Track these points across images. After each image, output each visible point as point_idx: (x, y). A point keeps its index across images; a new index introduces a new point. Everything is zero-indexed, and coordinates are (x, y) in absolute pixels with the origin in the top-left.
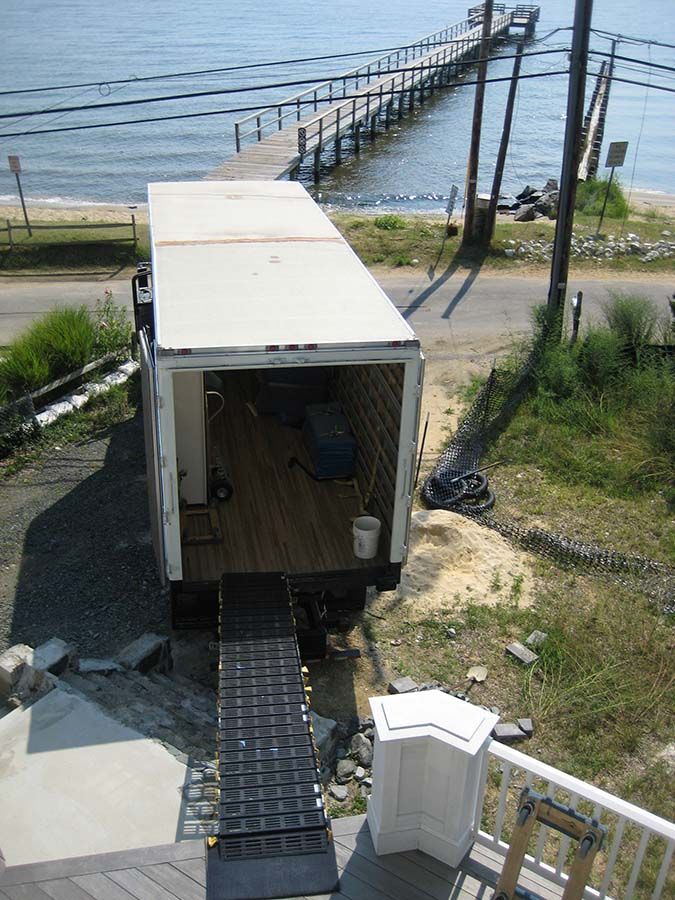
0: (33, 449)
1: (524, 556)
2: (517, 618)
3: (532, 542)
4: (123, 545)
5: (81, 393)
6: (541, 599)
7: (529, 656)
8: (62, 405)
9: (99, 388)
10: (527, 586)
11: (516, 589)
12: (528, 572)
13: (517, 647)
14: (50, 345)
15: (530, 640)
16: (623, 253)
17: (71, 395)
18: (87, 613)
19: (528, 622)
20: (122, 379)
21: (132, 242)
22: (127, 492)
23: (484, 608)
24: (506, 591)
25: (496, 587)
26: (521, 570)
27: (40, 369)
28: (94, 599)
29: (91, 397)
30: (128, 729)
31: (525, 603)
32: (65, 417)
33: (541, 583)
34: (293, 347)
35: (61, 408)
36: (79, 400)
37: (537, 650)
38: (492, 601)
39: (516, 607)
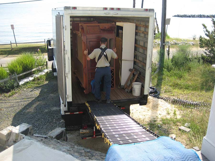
0: (17, 90)
1: (173, 106)
2: (178, 121)
3: (174, 102)
5: (32, 77)
6: (183, 116)
7: (188, 130)
9: (37, 76)
10: (178, 113)
11: (175, 114)
12: (177, 109)
13: (182, 128)
15: (185, 125)
16: (173, 44)
17: (29, 77)
19: (183, 122)
20: (44, 74)
21: (45, 47)
22: (47, 98)
23: (167, 119)
24: (172, 114)
25: (168, 114)
26: (174, 109)
27: (20, 68)
29: (34, 78)
31: (179, 117)
32: (27, 82)
33: (181, 112)
34: (112, 9)
35: (26, 80)
36: (31, 79)
37: (189, 128)
38: (168, 117)
39: (176, 118)
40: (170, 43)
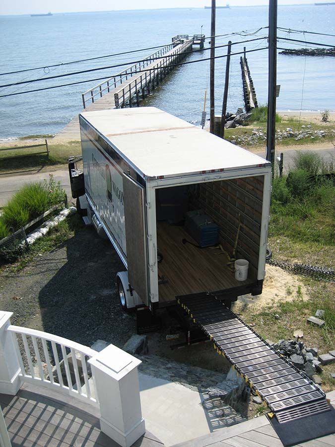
0: (28, 257)
1: (296, 277)
2: (306, 306)
3: (298, 270)
4: (93, 297)
5: (44, 226)
6: (314, 296)
7: (321, 322)
8: (36, 233)
9: (53, 223)
10: (304, 290)
11: (299, 292)
12: (302, 284)
13: (312, 319)
14: (27, 203)
15: (317, 314)
17: (40, 228)
18: (88, 333)
19: (313, 307)
20: (62, 218)
21: (47, 153)
22: (85, 272)
23: (287, 303)
24: (295, 294)
25: (289, 293)
26: (297, 283)
28: (88, 325)
29: (50, 228)
30: (159, 379)
31: (306, 298)
32: (39, 239)
33: (309, 288)
34: (213, 171)
35: (36, 235)
36: (44, 230)
37: (322, 318)
38: (290, 299)
39: (302, 301)
40: (281, 135)
